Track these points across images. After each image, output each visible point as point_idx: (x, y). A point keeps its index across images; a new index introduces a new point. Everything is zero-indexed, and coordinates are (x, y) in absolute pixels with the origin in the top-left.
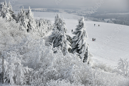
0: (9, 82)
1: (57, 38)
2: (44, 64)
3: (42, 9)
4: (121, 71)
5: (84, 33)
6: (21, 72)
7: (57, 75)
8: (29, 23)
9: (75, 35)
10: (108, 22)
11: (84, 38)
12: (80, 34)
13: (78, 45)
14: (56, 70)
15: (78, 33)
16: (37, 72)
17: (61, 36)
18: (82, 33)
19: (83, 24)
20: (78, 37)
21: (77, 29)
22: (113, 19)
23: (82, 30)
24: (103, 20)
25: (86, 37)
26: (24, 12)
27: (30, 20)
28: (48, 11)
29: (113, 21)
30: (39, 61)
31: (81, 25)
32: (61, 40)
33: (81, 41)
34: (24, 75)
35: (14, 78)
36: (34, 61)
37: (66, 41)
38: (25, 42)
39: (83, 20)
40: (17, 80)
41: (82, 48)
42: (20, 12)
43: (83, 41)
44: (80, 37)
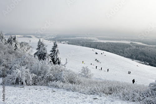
0: (23, 83)
1: (42, 55)
2: (43, 72)
3: (20, 36)
4: (83, 74)
5: (57, 51)
6: (30, 77)
7: (53, 78)
8: (15, 45)
9: (51, 53)
10: (64, 43)
11: (58, 54)
12: (55, 51)
13: (54, 59)
14: (52, 75)
15: (54, 51)
16: (40, 77)
17: (45, 54)
18: (56, 51)
19: (57, 45)
20: (54, 53)
21: (53, 49)
22: (67, 42)
23: (56, 49)
24: (61, 42)
25: (59, 53)
26: (12, 38)
27: (16, 43)
28: (24, 37)
29: (67, 43)
30: (39, 70)
31: (55, 46)
32: (45, 56)
33: (56, 56)
34: (32, 79)
35: (26, 81)
36: (36, 70)
37: (49, 57)
38: (25, 57)
39: (57, 43)
40: (27, 82)
41: (56, 61)
42: (9, 38)
43: (57, 56)
44: (55, 53)
